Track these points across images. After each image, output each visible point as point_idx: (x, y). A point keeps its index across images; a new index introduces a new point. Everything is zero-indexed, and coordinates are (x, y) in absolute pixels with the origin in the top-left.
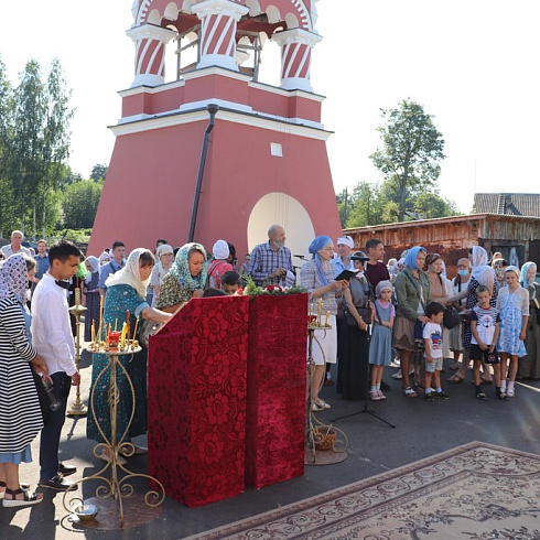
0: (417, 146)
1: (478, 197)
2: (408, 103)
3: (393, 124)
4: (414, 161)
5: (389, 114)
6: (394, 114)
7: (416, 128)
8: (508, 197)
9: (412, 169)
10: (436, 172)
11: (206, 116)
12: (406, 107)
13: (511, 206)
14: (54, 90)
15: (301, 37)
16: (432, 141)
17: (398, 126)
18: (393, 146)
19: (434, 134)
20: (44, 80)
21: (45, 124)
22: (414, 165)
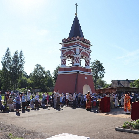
0: (99, 70)
1: (112, 81)
2: (97, 60)
3: (93, 65)
4: (98, 73)
5: (92, 63)
6: (94, 63)
7: (98, 66)
8: (119, 81)
9: (98, 75)
10: (103, 76)
11: (77, 73)
12: (96, 61)
13: (120, 83)
14: (21, 57)
15: (88, 59)
16: (102, 69)
17: (94, 66)
18: (94, 70)
19: (102, 67)
20: (19, 55)
21: (18, 65)
22: (98, 74)
